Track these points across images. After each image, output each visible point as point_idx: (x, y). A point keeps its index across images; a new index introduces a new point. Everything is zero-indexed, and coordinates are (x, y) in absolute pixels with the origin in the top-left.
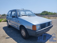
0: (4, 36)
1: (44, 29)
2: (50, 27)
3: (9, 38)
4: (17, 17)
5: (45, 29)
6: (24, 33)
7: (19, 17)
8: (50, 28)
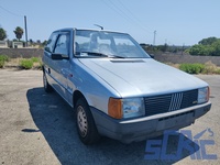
0: (18, 123)
1: (161, 119)
3: (34, 131)
4: (68, 59)
5: (166, 118)
6: (84, 120)
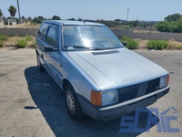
2: (155, 95)
7: (64, 54)
8: (156, 97)
